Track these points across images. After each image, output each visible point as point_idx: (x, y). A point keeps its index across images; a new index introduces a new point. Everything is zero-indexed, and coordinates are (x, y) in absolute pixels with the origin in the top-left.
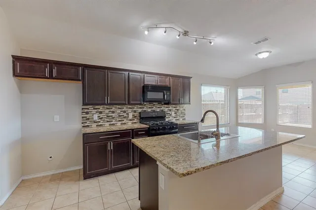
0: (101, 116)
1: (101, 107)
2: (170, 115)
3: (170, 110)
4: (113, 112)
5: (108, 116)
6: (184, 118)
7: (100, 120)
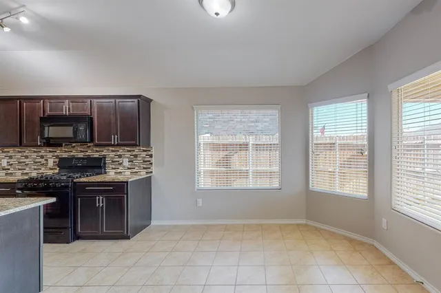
0: (12, 161)
1: (11, 150)
2: (121, 164)
3: (120, 156)
4: (27, 157)
5: (19, 163)
6: (150, 170)
7: (9, 167)
